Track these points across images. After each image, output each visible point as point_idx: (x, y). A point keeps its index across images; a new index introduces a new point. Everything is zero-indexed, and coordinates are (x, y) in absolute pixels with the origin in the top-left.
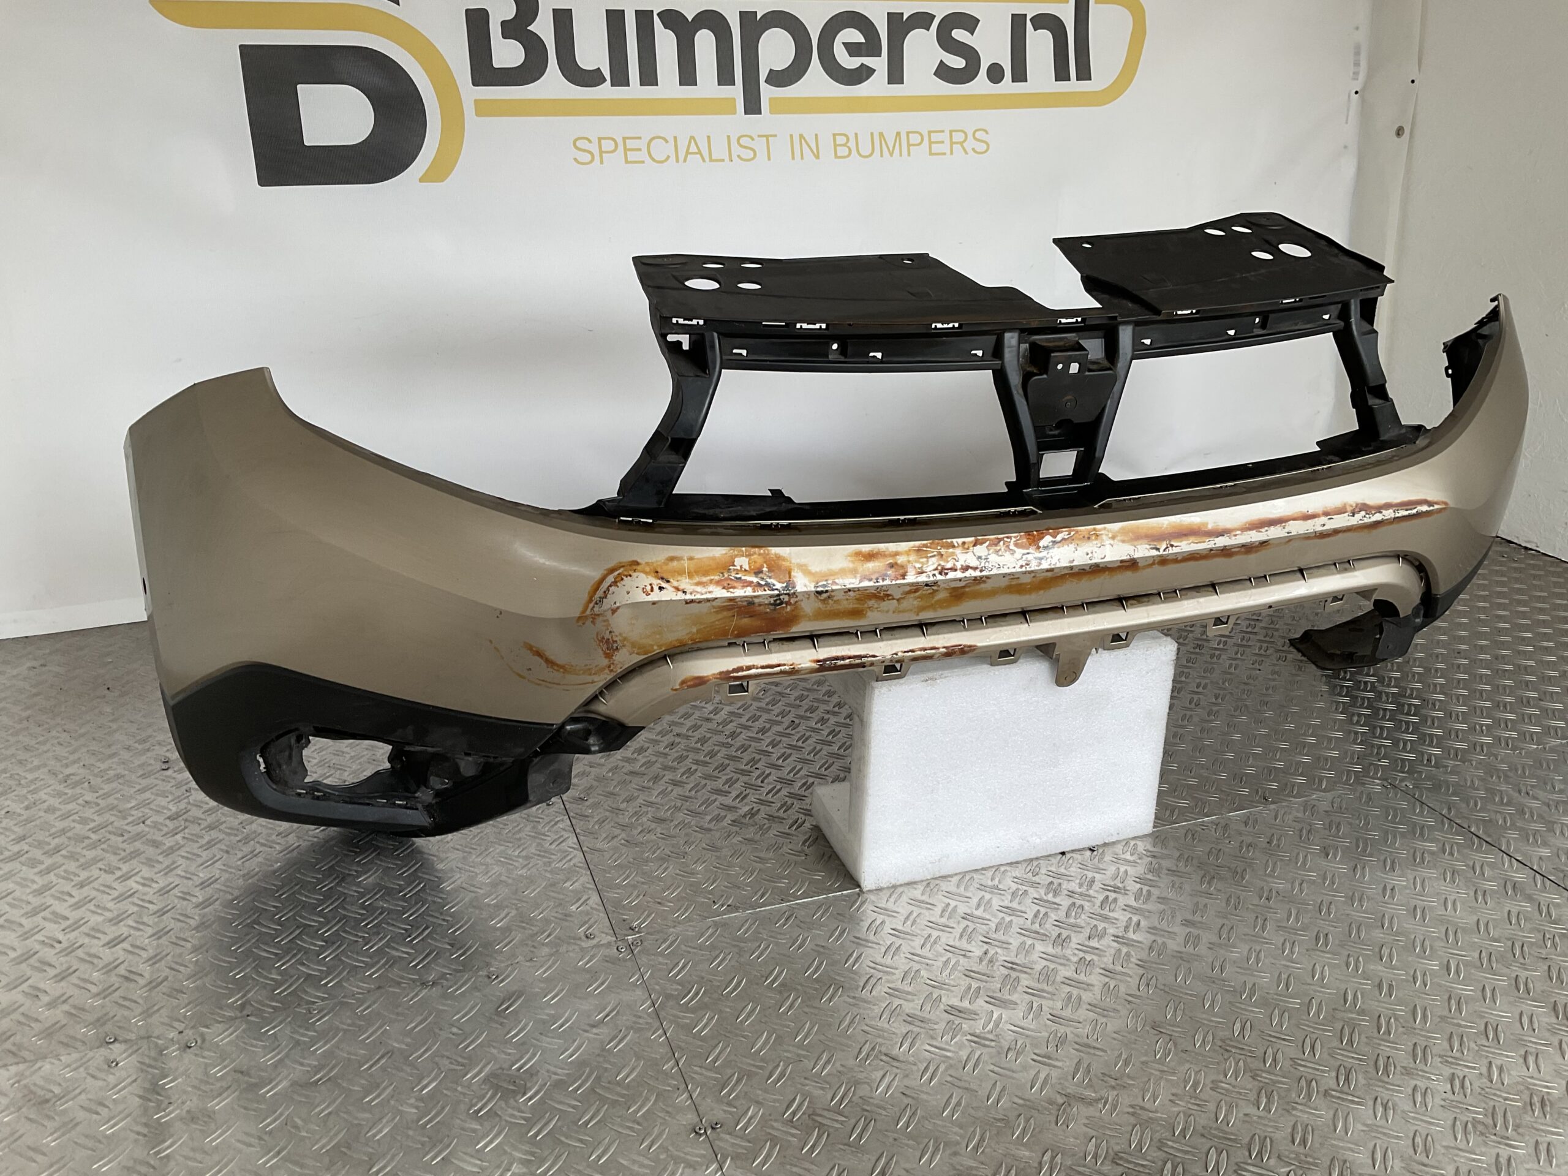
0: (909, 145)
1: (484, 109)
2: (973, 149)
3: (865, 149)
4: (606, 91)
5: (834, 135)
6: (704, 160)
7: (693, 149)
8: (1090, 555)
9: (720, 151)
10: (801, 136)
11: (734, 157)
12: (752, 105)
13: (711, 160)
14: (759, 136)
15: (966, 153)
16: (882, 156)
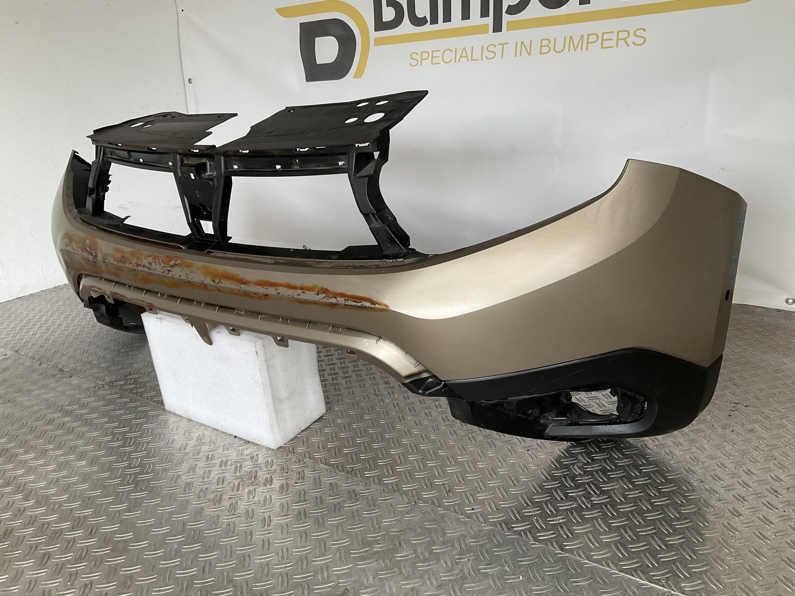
0: (588, 43)
1: (378, 42)
2: (634, 43)
3: (559, 47)
4: (428, 27)
5: (542, 40)
6: (468, 61)
7: (464, 54)
8: (187, 275)
9: (477, 55)
10: (522, 42)
11: (484, 57)
12: (497, 27)
13: (472, 60)
14: (499, 44)
15: (628, 45)
16: (569, 51)
